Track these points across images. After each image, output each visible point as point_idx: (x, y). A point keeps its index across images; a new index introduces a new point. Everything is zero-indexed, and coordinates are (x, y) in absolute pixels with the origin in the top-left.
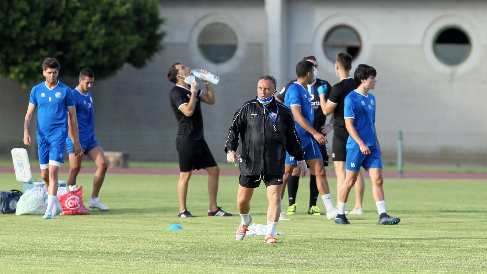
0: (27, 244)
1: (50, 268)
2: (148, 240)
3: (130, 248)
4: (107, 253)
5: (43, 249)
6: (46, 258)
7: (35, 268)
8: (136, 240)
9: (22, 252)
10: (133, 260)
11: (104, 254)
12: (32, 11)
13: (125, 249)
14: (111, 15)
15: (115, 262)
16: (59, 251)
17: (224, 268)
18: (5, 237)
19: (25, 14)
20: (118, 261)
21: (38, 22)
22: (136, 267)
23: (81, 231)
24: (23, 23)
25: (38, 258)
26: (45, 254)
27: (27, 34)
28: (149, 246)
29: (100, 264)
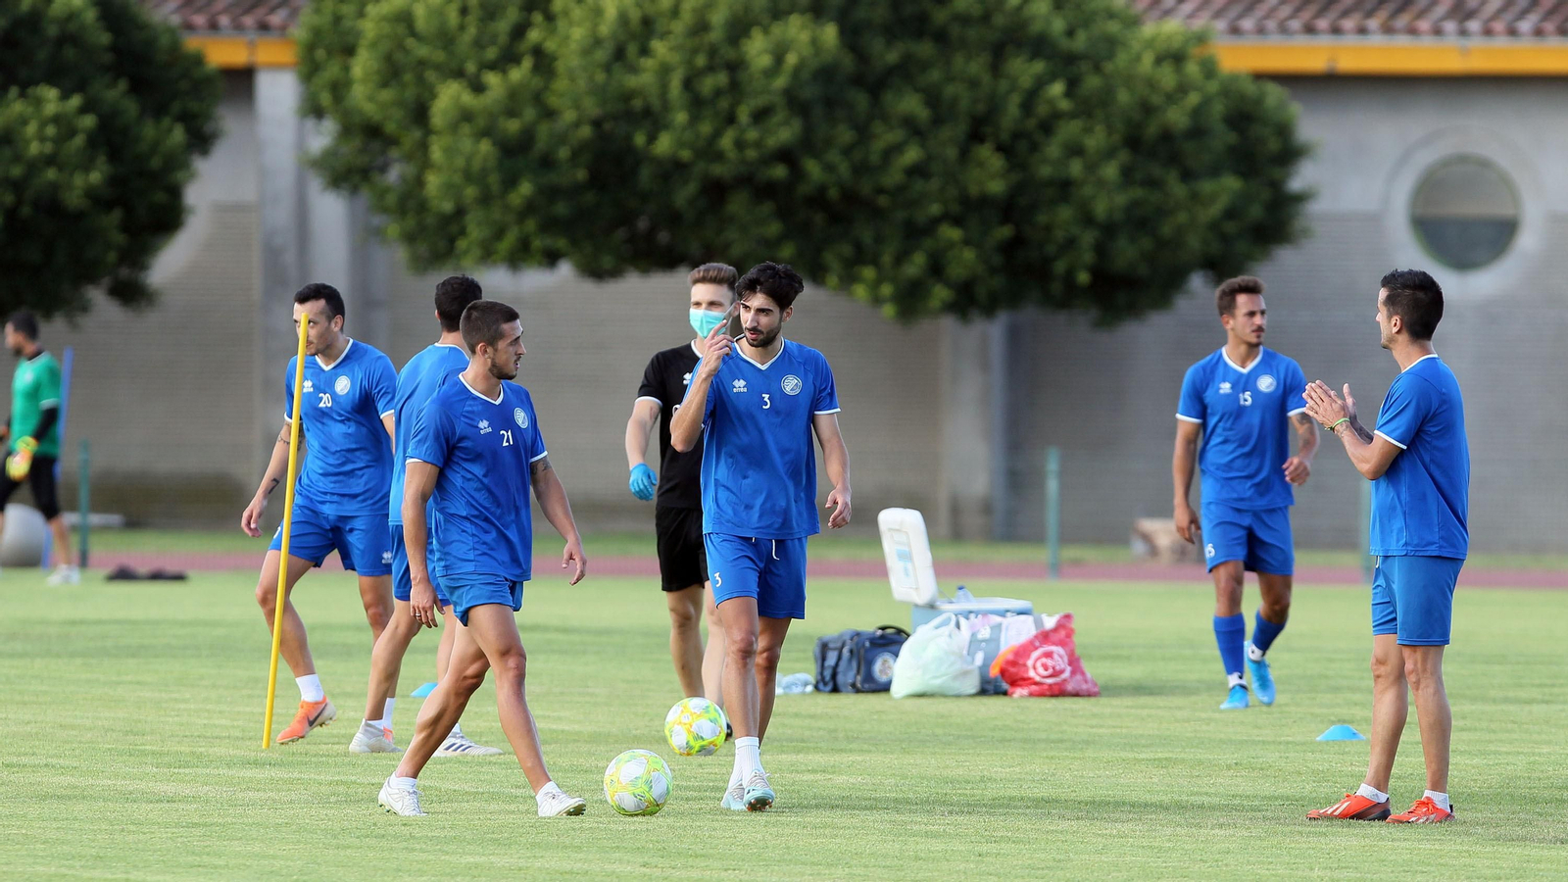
0: (923, 778)
1: (984, 848)
2: (1262, 769)
3: (1213, 791)
4: (1146, 805)
5: (968, 792)
6: (974, 818)
7: (943, 846)
8: (1229, 767)
9: (908, 802)
10: (1221, 826)
11: (1140, 809)
12: (937, 121)
13: (1197, 794)
14: (1152, 130)
15: (1169, 831)
16: (1011, 799)
17: (1478, 848)
18: (859, 758)
19: (915, 130)
20: (1179, 829)
21: (951, 153)
22: (1227, 845)
23: (1074, 742)
24: (912, 155)
25: (953, 818)
26: (970, 807)
27: (919, 185)
28: (1267, 788)
29: (1126, 836)
